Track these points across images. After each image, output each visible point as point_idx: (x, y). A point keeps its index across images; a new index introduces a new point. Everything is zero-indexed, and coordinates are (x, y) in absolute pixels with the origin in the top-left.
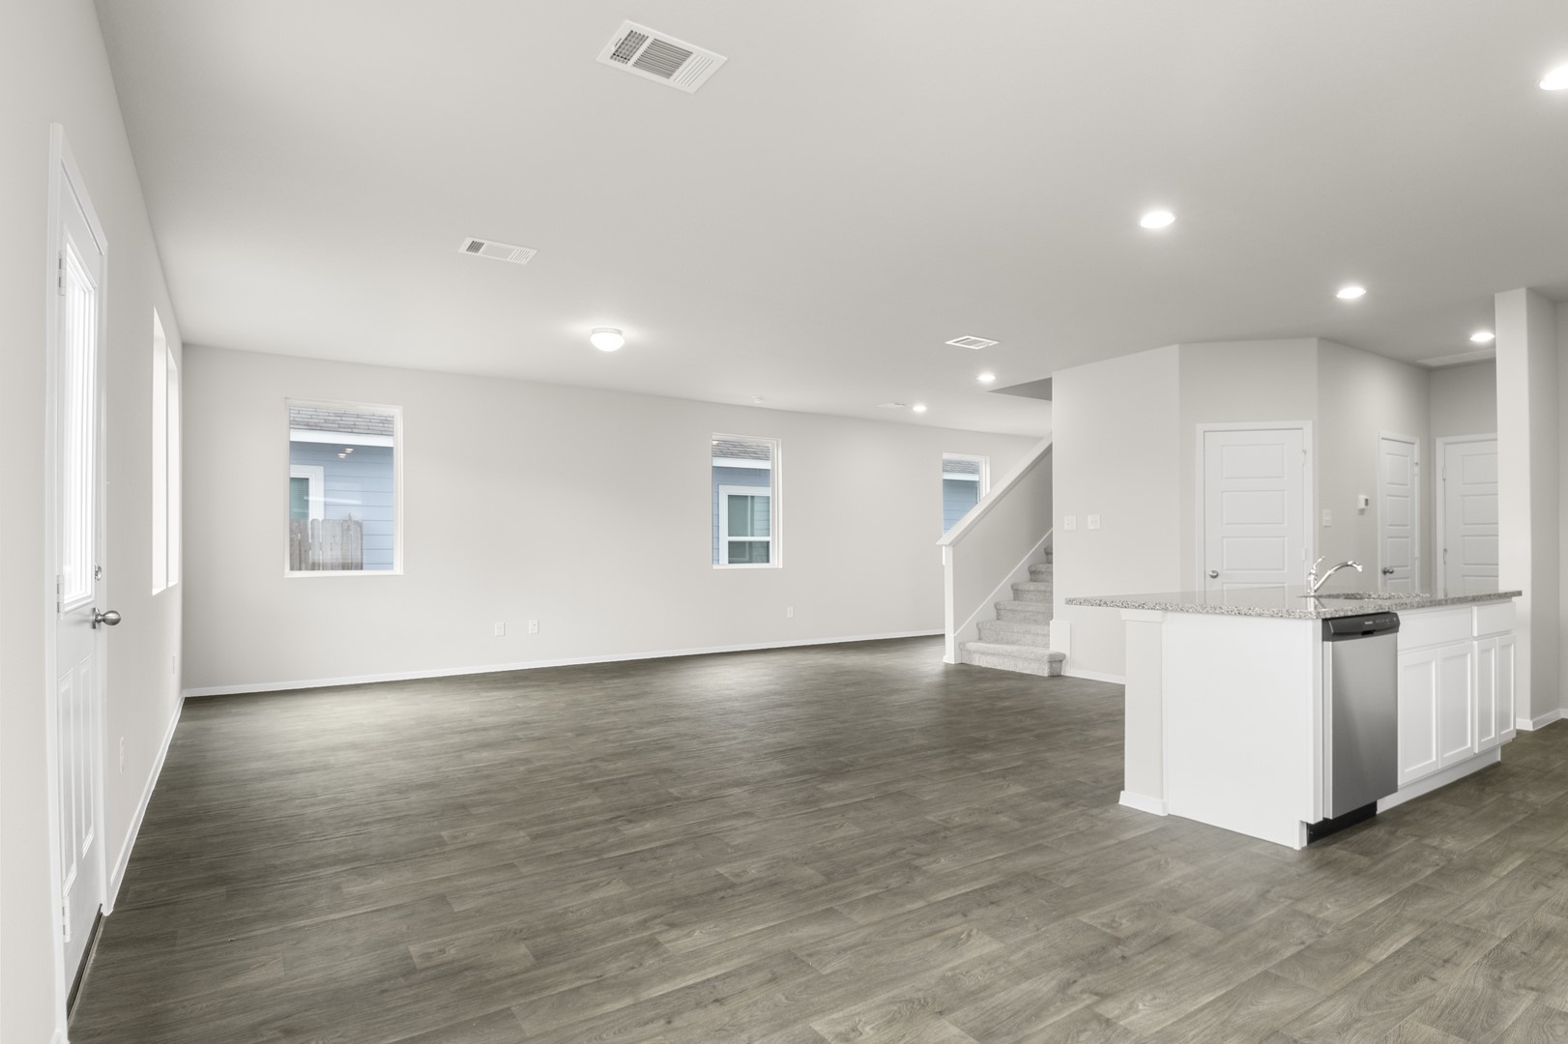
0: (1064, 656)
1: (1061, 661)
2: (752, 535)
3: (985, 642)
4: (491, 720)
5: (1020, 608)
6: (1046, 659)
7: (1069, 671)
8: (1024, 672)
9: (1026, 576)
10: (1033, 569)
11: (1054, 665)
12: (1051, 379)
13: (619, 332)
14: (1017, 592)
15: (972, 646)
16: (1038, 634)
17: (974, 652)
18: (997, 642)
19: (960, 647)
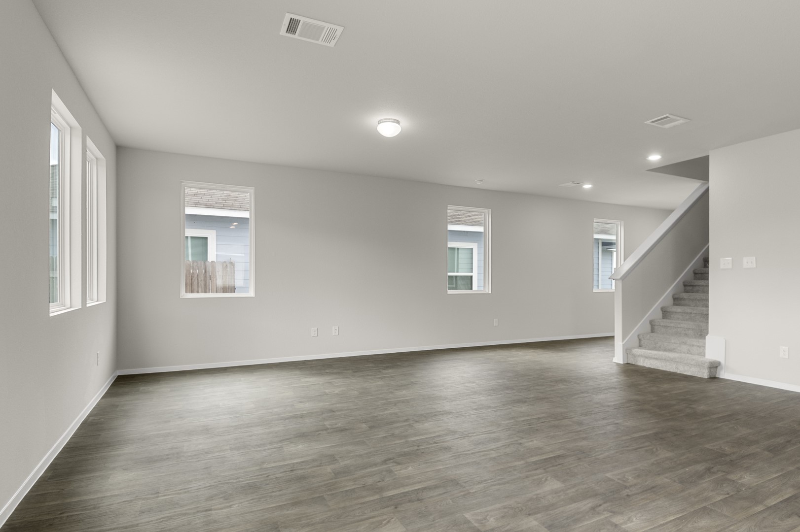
0: (719, 363)
1: (717, 367)
2: (458, 272)
3: (645, 348)
4: (307, 406)
5: (672, 325)
6: (707, 365)
7: (724, 375)
8: (685, 373)
9: (671, 301)
10: (676, 296)
11: (712, 370)
12: (708, 156)
13: (398, 122)
14: (665, 313)
15: (638, 351)
16: (693, 345)
17: (639, 356)
18: (654, 349)
19: (627, 351)
